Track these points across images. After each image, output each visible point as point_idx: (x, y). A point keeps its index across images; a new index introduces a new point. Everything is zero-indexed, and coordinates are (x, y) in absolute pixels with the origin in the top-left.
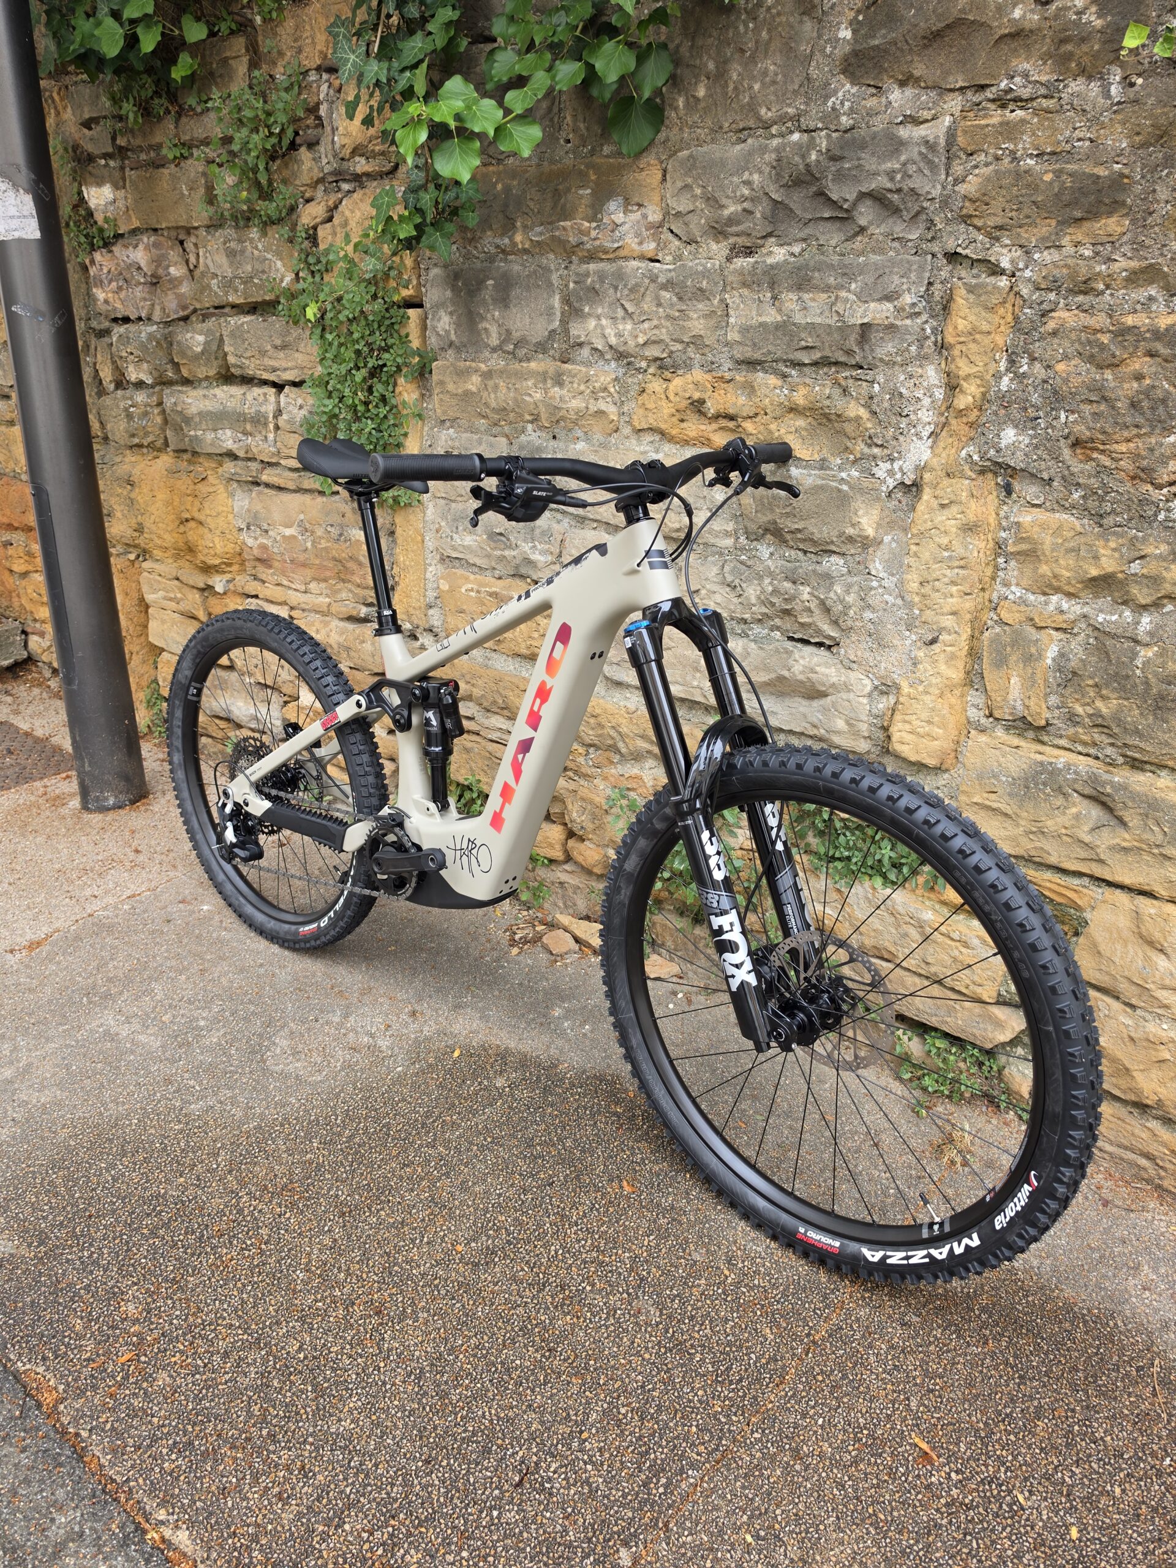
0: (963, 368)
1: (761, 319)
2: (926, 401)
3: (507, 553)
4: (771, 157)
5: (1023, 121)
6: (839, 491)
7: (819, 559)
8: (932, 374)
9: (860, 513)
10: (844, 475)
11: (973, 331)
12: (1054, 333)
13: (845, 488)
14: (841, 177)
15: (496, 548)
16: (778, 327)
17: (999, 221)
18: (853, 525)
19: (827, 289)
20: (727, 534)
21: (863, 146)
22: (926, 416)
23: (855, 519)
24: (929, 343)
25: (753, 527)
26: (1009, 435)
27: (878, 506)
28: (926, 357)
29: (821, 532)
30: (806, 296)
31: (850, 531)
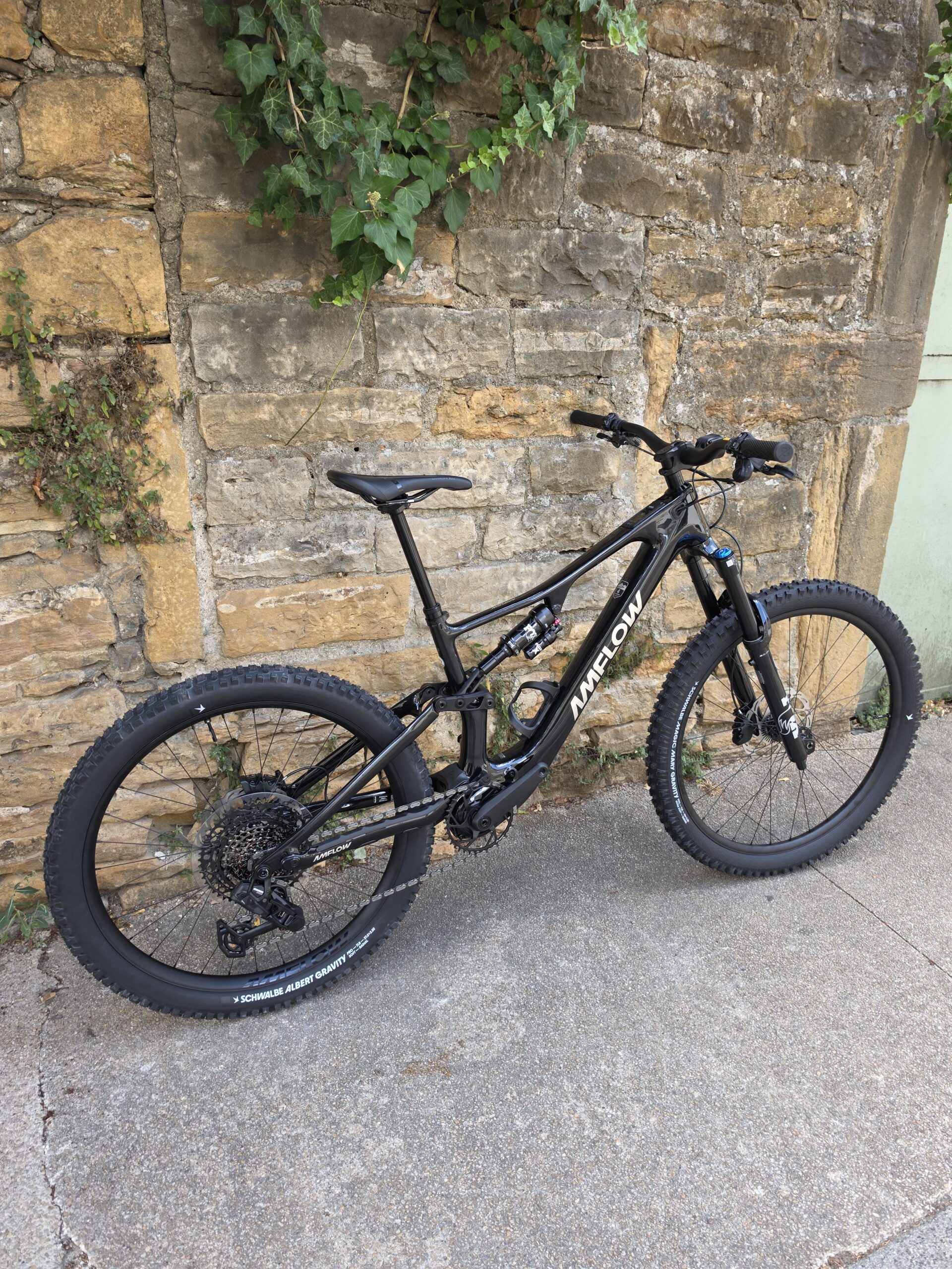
0: (660, 374)
1: (539, 349)
2: (640, 394)
3: (315, 557)
4: (543, 242)
5: (678, 241)
6: (595, 452)
8: (642, 378)
9: (610, 463)
10: (596, 442)
11: (663, 352)
12: (697, 353)
13: (598, 450)
14: (587, 261)
15: (303, 556)
16: (550, 353)
17: (670, 293)
18: (605, 471)
19: (584, 330)
21: (601, 244)
22: (640, 402)
23: (607, 468)
24: (641, 360)
25: (539, 486)
26: (680, 408)
27: (617, 457)
28: (639, 369)
29: (584, 480)
30: (569, 334)
31: (603, 475)
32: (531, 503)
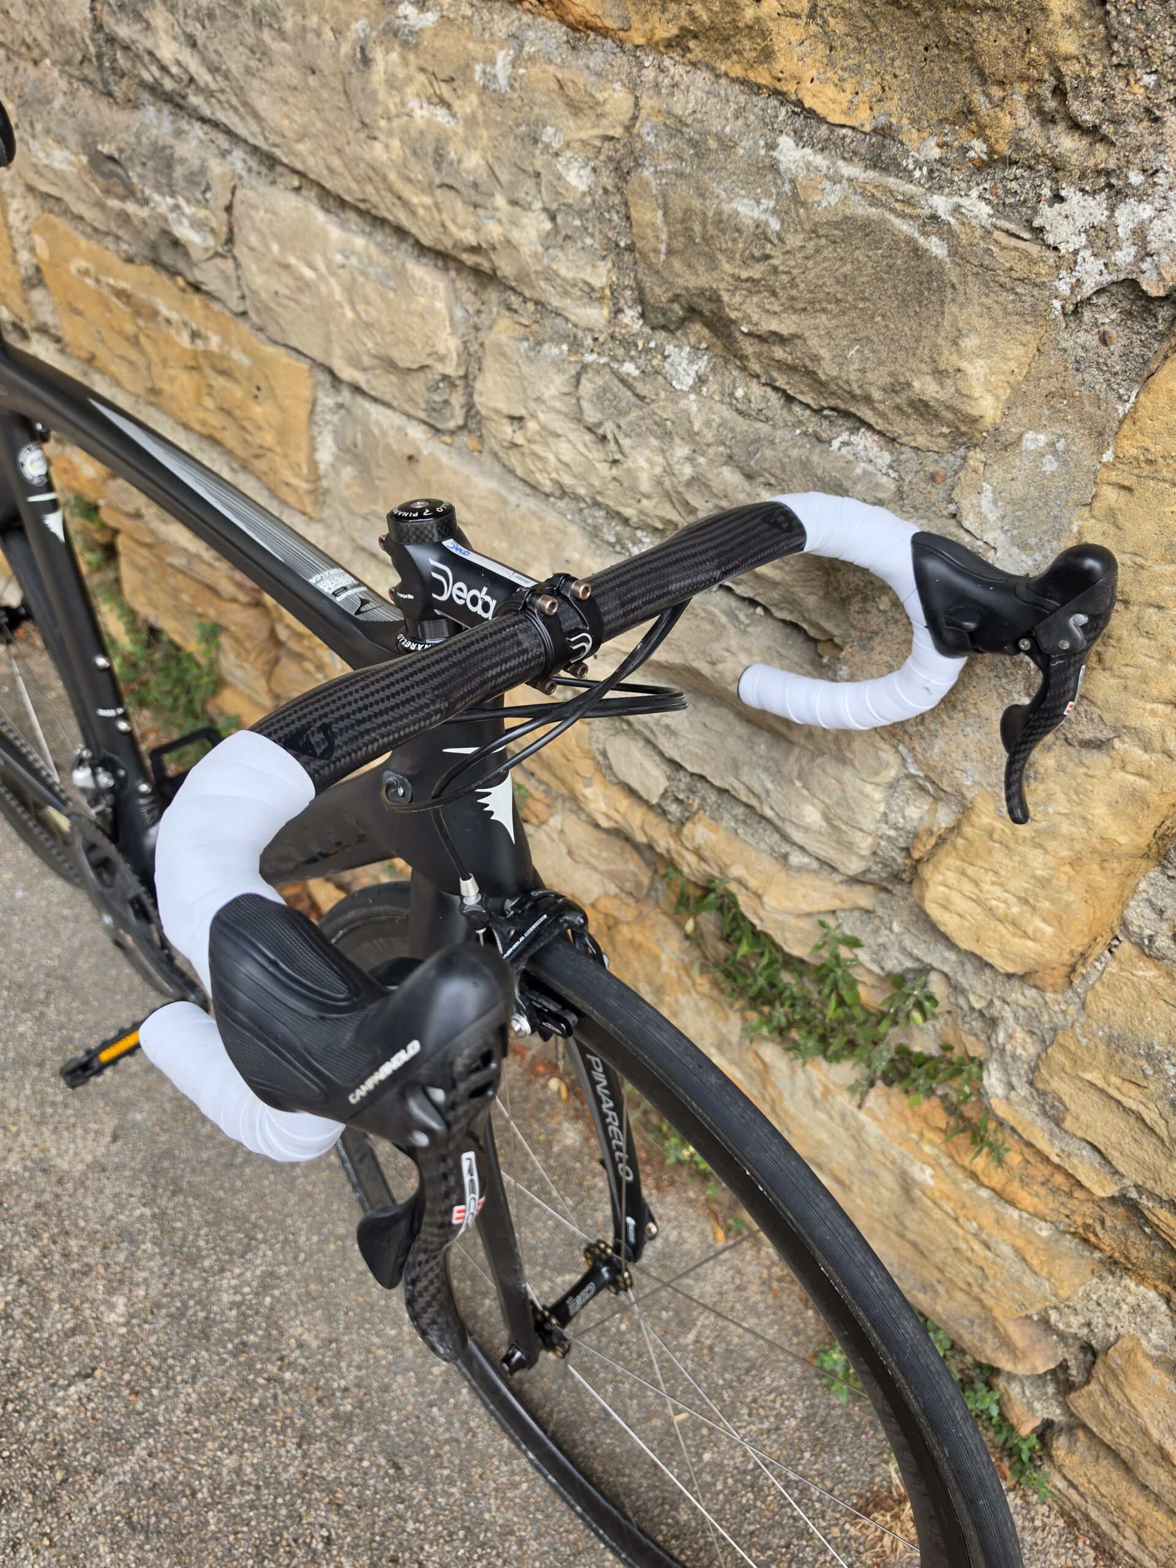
3: (130, 207)
6: (917, 253)
7: (825, 432)
9: (970, 343)
10: (941, 204)
13: (937, 247)
15: (109, 193)
18: (939, 374)
20: (591, 294)
23: (949, 359)
25: (659, 294)
27: (1029, 334)
29: (841, 361)
31: (926, 387)
32: (627, 343)
